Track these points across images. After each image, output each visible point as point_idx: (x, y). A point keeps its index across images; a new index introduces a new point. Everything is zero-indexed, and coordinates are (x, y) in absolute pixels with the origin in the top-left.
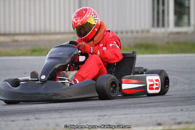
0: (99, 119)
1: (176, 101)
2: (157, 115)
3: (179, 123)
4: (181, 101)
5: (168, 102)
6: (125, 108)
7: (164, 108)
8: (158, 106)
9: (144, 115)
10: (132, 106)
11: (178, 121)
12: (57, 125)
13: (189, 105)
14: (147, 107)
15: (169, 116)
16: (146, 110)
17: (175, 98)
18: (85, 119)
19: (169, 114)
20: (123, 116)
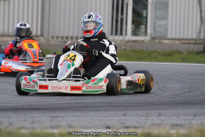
0: (51, 120)
1: (127, 106)
2: (107, 118)
3: (127, 127)
4: (132, 106)
5: (119, 106)
6: (78, 110)
7: (115, 112)
8: (109, 110)
9: (95, 118)
10: (85, 108)
11: (126, 125)
12: (11, 124)
13: (139, 110)
14: (99, 110)
15: (119, 120)
16: (97, 113)
17: (127, 103)
18: (38, 119)
19: (119, 118)
20: (74, 118)
